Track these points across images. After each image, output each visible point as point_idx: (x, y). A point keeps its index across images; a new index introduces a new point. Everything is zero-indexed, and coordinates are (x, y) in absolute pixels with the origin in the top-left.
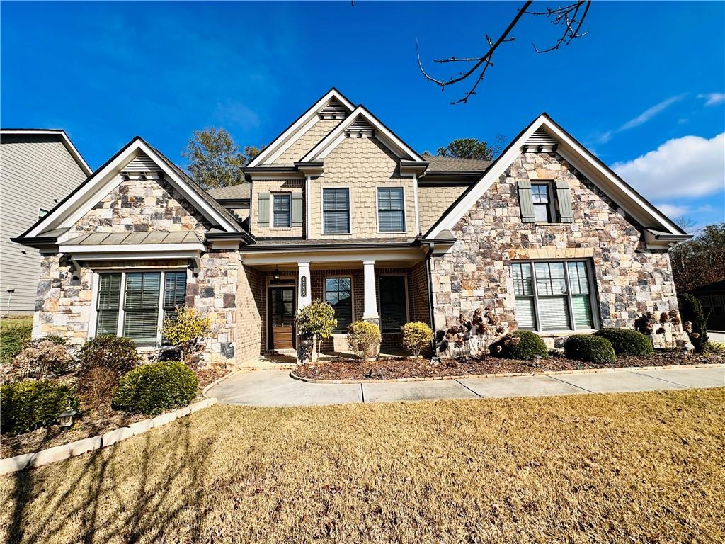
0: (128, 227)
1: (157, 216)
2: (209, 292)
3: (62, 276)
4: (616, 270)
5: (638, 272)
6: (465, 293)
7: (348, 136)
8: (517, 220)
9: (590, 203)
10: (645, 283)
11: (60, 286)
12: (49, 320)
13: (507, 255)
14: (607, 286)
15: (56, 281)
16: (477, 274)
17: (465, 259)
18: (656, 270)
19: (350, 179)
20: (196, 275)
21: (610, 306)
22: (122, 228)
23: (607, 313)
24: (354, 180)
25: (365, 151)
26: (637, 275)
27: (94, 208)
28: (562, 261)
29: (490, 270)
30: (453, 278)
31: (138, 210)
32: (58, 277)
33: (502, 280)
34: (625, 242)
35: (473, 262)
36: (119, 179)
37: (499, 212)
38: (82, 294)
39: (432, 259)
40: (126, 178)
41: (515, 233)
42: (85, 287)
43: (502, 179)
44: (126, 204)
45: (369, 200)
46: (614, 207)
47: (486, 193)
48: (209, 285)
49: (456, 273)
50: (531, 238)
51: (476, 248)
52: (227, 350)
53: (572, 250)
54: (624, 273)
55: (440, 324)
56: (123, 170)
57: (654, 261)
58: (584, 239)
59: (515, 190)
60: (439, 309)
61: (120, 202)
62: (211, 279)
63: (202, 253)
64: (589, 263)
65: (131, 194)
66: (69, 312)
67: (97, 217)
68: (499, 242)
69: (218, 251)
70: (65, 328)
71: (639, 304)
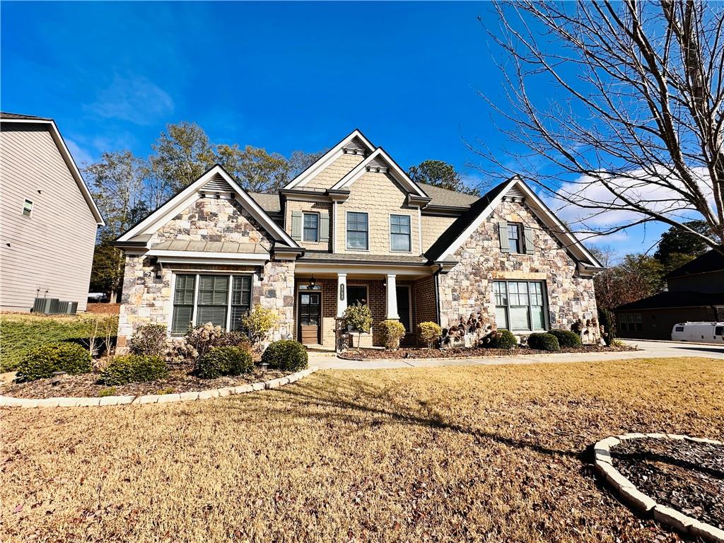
0: (204, 237)
1: (228, 229)
2: (272, 294)
3: (145, 275)
4: (560, 290)
5: (574, 292)
6: (462, 302)
7: (368, 170)
8: (498, 250)
9: (545, 241)
10: (578, 299)
11: (144, 284)
12: (134, 312)
13: (490, 275)
14: (554, 300)
15: (140, 278)
16: (470, 288)
17: (462, 277)
18: (585, 291)
19: (369, 206)
20: (262, 279)
21: (556, 314)
22: (199, 238)
23: (554, 319)
24: (372, 207)
25: (381, 184)
26: (573, 294)
27: (174, 219)
28: (526, 281)
29: (479, 286)
30: (454, 290)
31: (212, 224)
32: (142, 275)
33: (487, 293)
34: (567, 270)
35: (468, 279)
36: (197, 196)
37: (486, 243)
38: (164, 291)
39: (440, 276)
40: (203, 196)
41: (496, 259)
42: (167, 285)
43: (488, 219)
44: (202, 218)
45: (384, 224)
46: (560, 245)
47: (477, 230)
48: (272, 288)
49: (456, 287)
50: (507, 264)
51: (470, 269)
53: (533, 273)
54: (565, 292)
55: (444, 323)
56: (201, 190)
57: (583, 284)
58: (541, 266)
59: (497, 228)
60: (444, 312)
61: (197, 215)
62: (274, 283)
63: (267, 262)
64: (543, 284)
65: (207, 209)
67: (177, 227)
68: (486, 266)
69: (279, 261)
70: (149, 319)
71: (574, 313)
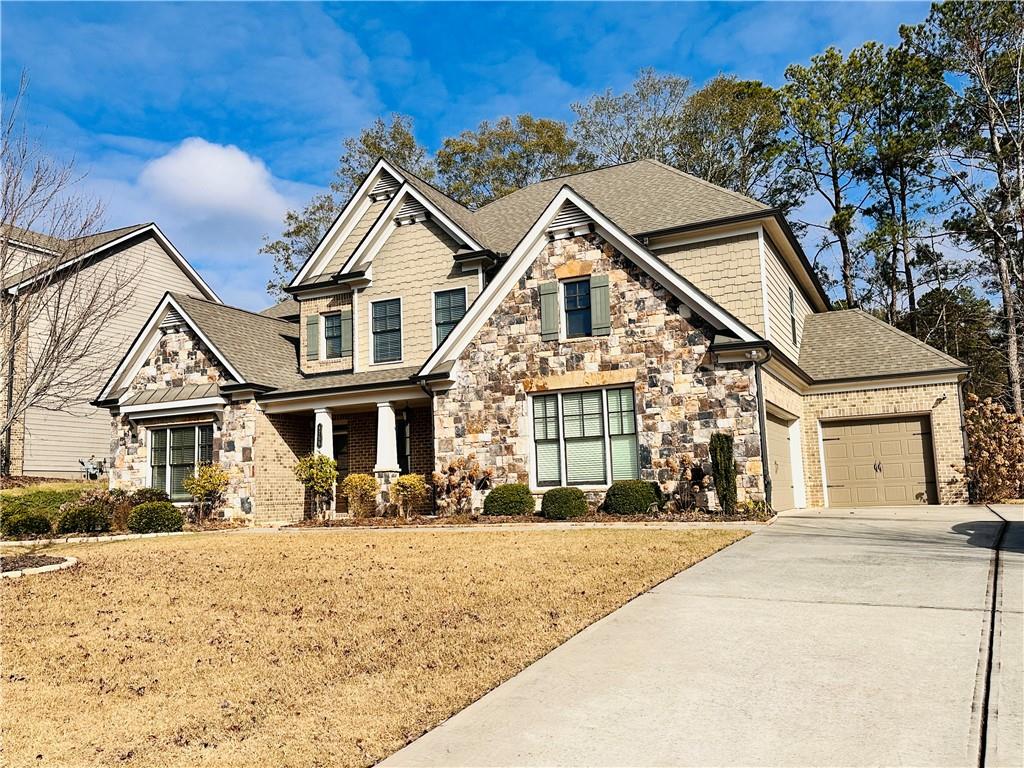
0: (168, 383)
1: (189, 370)
2: (231, 446)
3: (125, 434)
4: (667, 399)
5: (701, 401)
6: (470, 438)
7: (398, 224)
8: (537, 338)
9: (639, 302)
10: (710, 415)
11: (124, 444)
13: (521, 386)
14: (650, 422)
15: (122, 439)
16: (483, 414)
17: (472, 395)
18: (730, 395)
19: (401, 286)
20: (219, 429)
21: (653, 451)
22: (164, 385)
24: (407, 286)
25: (419, 242)
26: (698, 403)
27: (144, 366)
29: (499, 408)
30: (457, 420)
31: (174, 365)
32: (123, 436)
33: (513, 420)
34: (685, 357)
35: (480, 398)
36: (158, 334)
37: (516, 330)
38: (140, 451)
39: (435, 398)
40: (165, 334)
41: (531, 357)
42: (141, 444)
43: (522, 283)
44: (166, 361)
45: (424, 312)
46: (674, 302)
48: (231, 438)
49: (460, 414)
50: (553, 362)
51: (485, 381)
52: (245, 505)
53: (607, 373)
54: (678, 402)
56: (161, 325)
57: (728, 381)
58: (624, 356)
59: (536, 297)
61: (161, 357)
62: (232, 432)
63: (224, 406)
65: (169, 349)
66: (131, 468)
67: (146, 375)
68: (512, 370)
69: (237, 403)
70: (129, 484)
71: (696, 446)
